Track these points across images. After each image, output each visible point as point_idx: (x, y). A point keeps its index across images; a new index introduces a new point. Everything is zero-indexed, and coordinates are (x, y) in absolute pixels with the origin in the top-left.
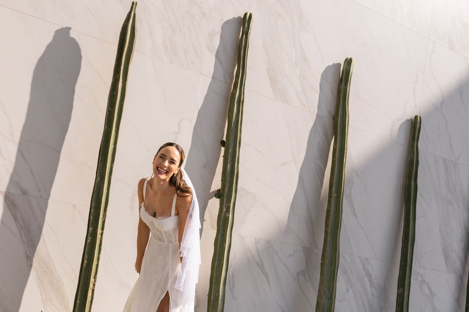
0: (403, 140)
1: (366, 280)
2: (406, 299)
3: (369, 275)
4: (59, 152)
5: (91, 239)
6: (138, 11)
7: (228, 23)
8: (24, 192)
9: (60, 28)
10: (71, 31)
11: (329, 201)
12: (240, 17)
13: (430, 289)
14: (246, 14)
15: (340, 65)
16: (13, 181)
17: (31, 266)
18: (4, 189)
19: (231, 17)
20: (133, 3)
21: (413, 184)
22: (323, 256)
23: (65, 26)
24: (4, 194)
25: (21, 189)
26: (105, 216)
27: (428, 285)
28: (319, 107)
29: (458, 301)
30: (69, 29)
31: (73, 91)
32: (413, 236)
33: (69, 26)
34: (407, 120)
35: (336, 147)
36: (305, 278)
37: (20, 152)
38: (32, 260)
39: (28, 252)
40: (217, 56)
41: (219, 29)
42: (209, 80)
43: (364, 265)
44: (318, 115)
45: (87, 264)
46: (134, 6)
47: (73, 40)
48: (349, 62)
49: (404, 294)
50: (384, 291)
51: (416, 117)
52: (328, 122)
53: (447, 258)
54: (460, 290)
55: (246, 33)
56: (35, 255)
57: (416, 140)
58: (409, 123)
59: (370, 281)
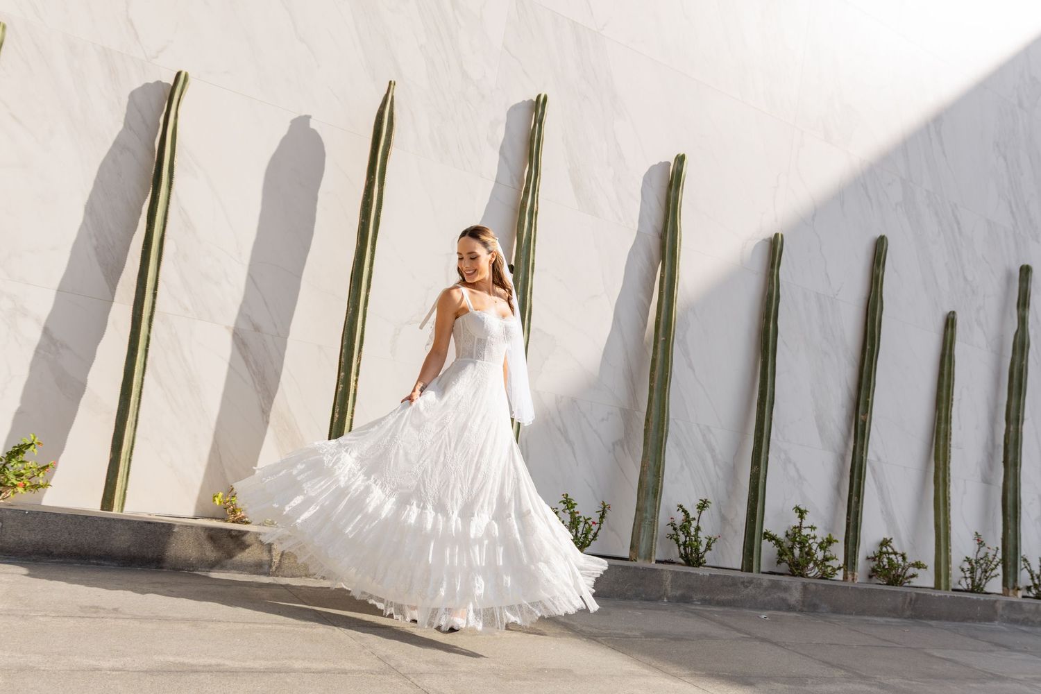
0: (758, 266)
1: (708, 455)
2: (761, 480)
3: (712, 450)
4: (299, 277)
5: (343, 388)
6: (397, 93)
7: (515, 108)
8: (257, 329)
9: (295, 116)
10: (311, 120)
11: (655, 347)
12: (531, 100)
13: (797, 471)
14: (539, 96)
15: (669, 164)
16: (242, 314)
17: (267, 422)
18: (232, 325)
19: (519, 100)
20: (390, 82)
21: (771, 326)
22: (647, 420)
23: (303, 114)
24: (231, 331)
25: (253, 325)
26: (360, 358)
27: (795, 465)
28: (640, 221)
29: (838, 488)
30: (308, 118)
31: (315, 199)
32: (771, 396)
33: (308, 114)
34: (764, 240)
35: (664, 274)
36: (624, 450)
37: (252, 278)
38: (269, 416)
39: (263, 406)
40: (502, 153)
41: (503, 117)
42: (492, 184)
43: (704, 436)
44: (639, 232)
45: (338, 418)
46: (392, 86)
47: (314, 132)
48: (680, 160)
49: (759, 474)
50: (733, 471)
51: (776, 235)
52: (654, 242)
53: (822, 430)
54: (841, 474)
55: (540, 121)
56: (273, 409)
57: (776, 266)
58: (767, 244)
59: (714, 457)
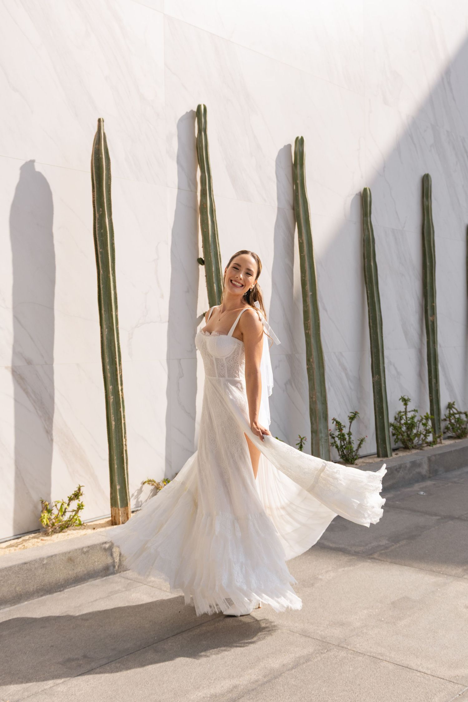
0: (356, 218)
1: (343, 374)
2: (383, 385)
3: (345, 369)
4: (52, 308)
5: (113, 398)
6: (107, 129)
7: (181, 120)
8: (29, 362)
9: (23, 162)
10: (36, 164)
11: (305, 301)
12: (192, 111)
13: (396, 369)
14: (199, 107)
15: (290, 146)
16: (17, 353)
17: (52, 440)
18: (9, 364)
19: (183, 113)
20: (99, 120)
21: (372, 264)
22: (308, 360)
23: (29, 160)
24: (10, 370)
25: (26, 360)
26: (121, 370)
27: (394, 366)
28: (278, 199)
29: (420, 375)
30: (32, 162)
31: (51, 235)
32: (380, 320)
33: (32, 159)
34: (357, 194)
35: (302, 240)
36: (292, 387)
37: (17, 319)
38: (52, 434)
39: (46, 427)
40: (178, 162)
41: (175, 130)
42: (176, 191)
43: (339, 360)
44: (279, 208)
45: (115, 425)
46: (102, 123)
47: (39, 174)
48: (300, 142)
49: (381, 381)
50: (359, 381)
51: (365, 190)
52: (289, 213)
53: (406, 333)
54: (421, 364)
55: (203, 129)
56: (54, 428)
57: (368, 215)
58: (359, 197)
59: (347, 374)
